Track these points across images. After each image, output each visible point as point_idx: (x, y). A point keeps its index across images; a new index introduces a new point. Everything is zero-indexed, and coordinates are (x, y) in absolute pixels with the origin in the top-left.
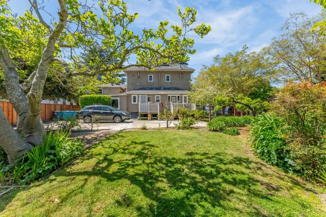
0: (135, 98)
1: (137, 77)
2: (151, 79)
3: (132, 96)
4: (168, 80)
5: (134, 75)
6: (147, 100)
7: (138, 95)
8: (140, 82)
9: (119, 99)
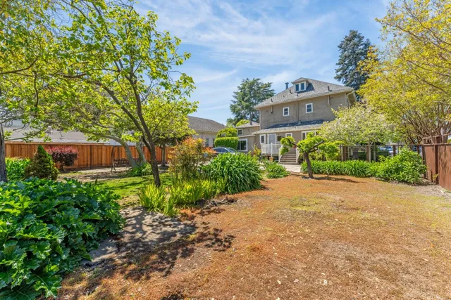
0: (263, 137)
1: (270, 112)
2: (286, 113)
3: (261, 136)
4: (309, 110)
5: (267, 111)
6: (276, 139)
7: (266, 134)
8: (274, 119)
9: (246, 140)
